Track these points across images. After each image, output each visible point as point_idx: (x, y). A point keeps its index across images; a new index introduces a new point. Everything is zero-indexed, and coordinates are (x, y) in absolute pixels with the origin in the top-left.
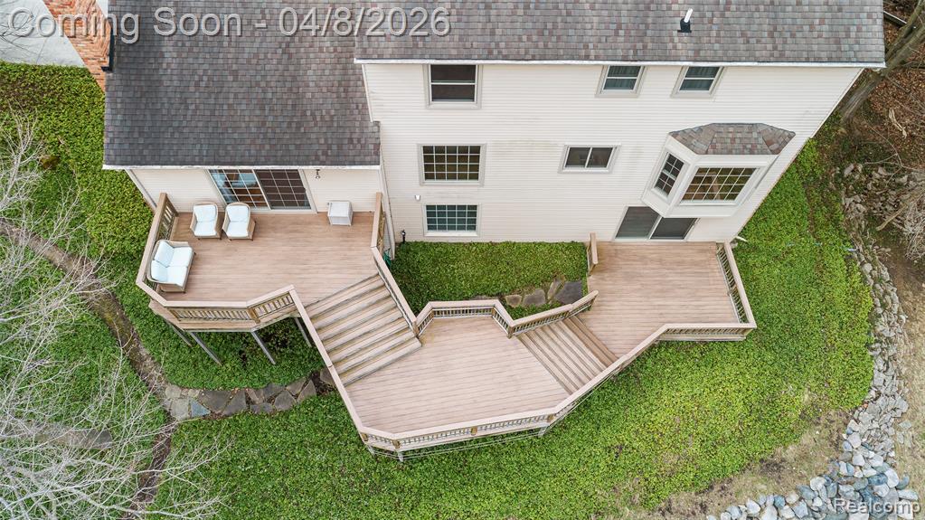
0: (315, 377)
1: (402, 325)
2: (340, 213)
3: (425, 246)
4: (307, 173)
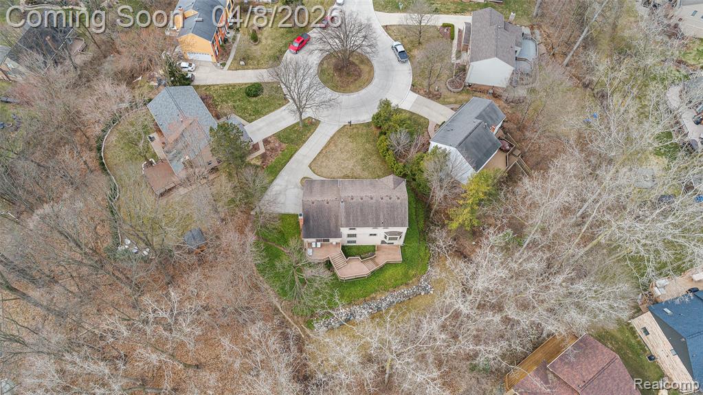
1: (345, 261)
2: (334, 243)
3: (347, 246)
4: (330, 239)
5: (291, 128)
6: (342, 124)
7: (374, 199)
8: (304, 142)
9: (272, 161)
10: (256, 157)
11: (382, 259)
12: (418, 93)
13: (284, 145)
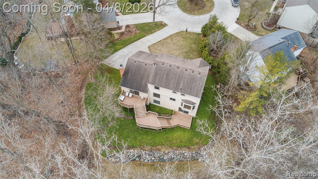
0: (133, 117)
1: (145, 113)
2: (142, 97)
3: (153, 105)
4: (140, 92)
5: (147, 24)
6: (181, 30)
7: (180, 69)
8: (152, 33)
9: (126, 37)
10: (117, 33)
11: (175, 122)
12: (240, 25)
13: (138, 31)
